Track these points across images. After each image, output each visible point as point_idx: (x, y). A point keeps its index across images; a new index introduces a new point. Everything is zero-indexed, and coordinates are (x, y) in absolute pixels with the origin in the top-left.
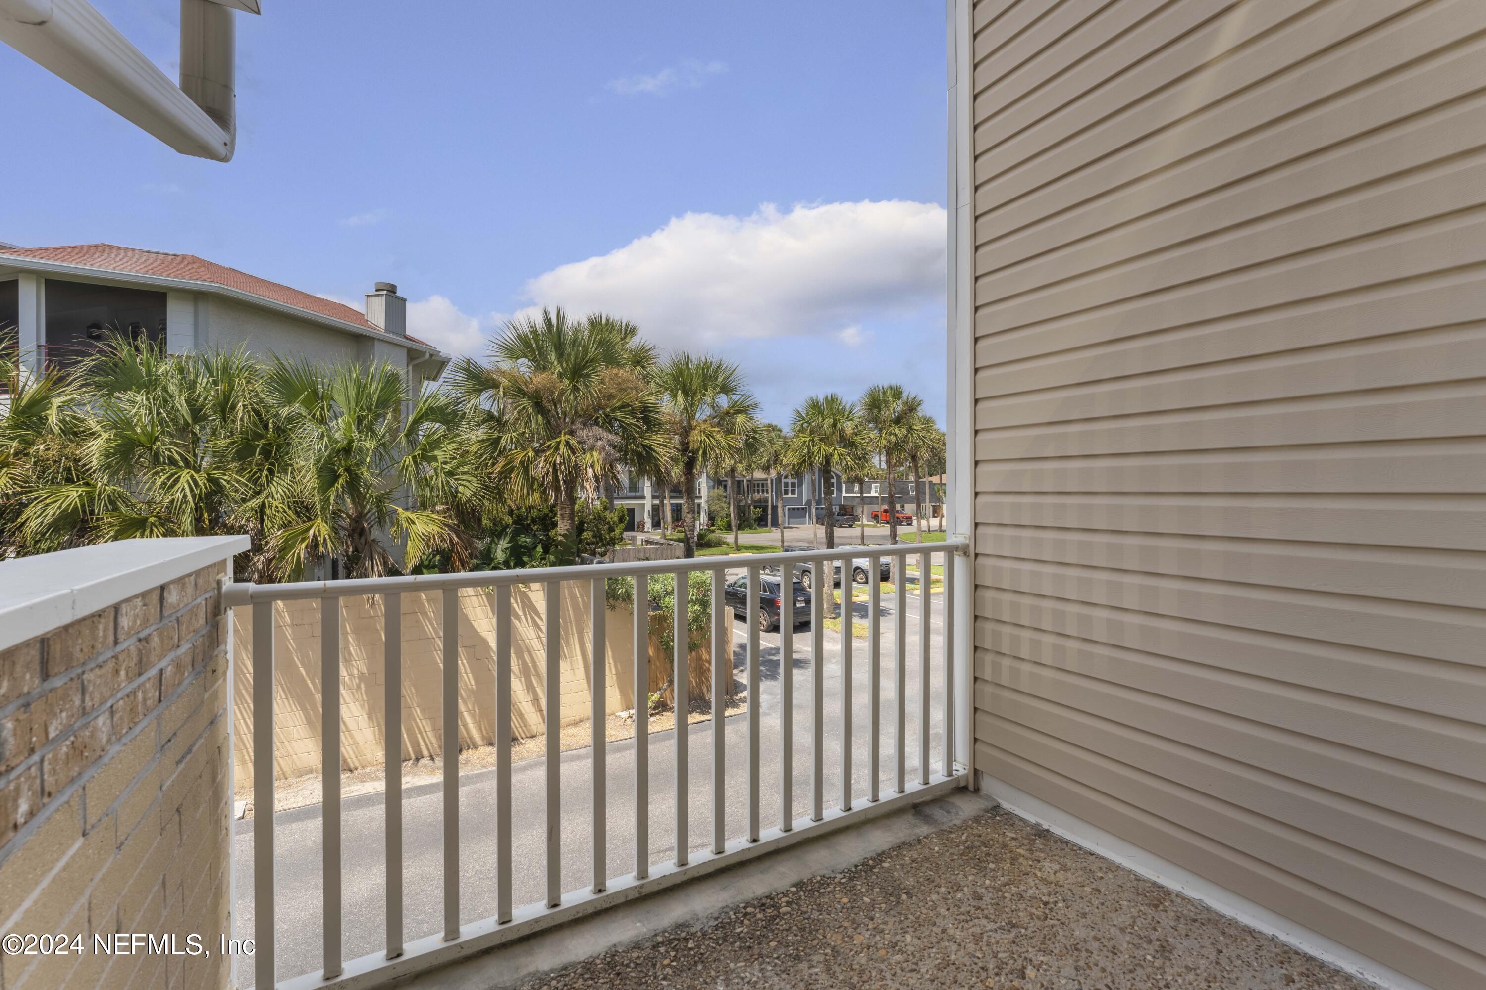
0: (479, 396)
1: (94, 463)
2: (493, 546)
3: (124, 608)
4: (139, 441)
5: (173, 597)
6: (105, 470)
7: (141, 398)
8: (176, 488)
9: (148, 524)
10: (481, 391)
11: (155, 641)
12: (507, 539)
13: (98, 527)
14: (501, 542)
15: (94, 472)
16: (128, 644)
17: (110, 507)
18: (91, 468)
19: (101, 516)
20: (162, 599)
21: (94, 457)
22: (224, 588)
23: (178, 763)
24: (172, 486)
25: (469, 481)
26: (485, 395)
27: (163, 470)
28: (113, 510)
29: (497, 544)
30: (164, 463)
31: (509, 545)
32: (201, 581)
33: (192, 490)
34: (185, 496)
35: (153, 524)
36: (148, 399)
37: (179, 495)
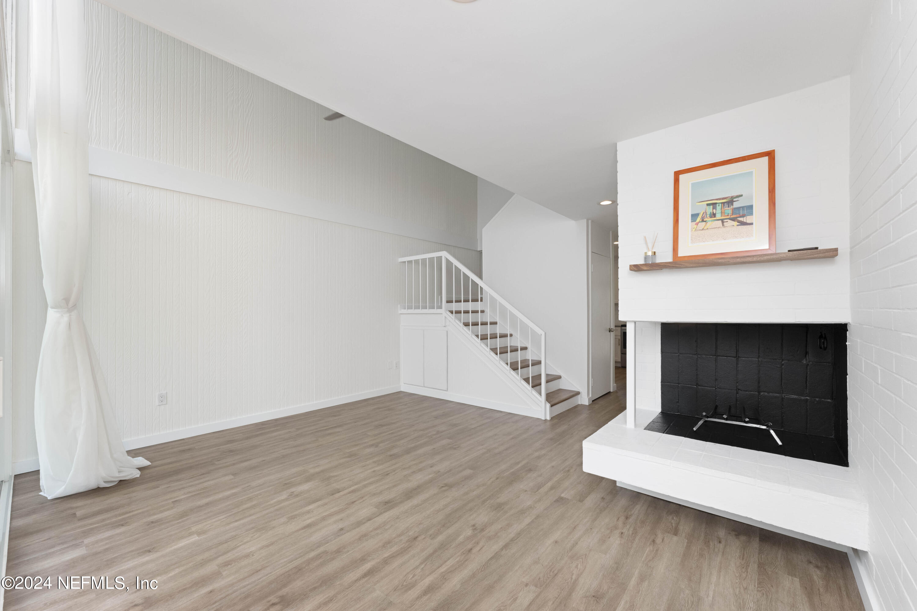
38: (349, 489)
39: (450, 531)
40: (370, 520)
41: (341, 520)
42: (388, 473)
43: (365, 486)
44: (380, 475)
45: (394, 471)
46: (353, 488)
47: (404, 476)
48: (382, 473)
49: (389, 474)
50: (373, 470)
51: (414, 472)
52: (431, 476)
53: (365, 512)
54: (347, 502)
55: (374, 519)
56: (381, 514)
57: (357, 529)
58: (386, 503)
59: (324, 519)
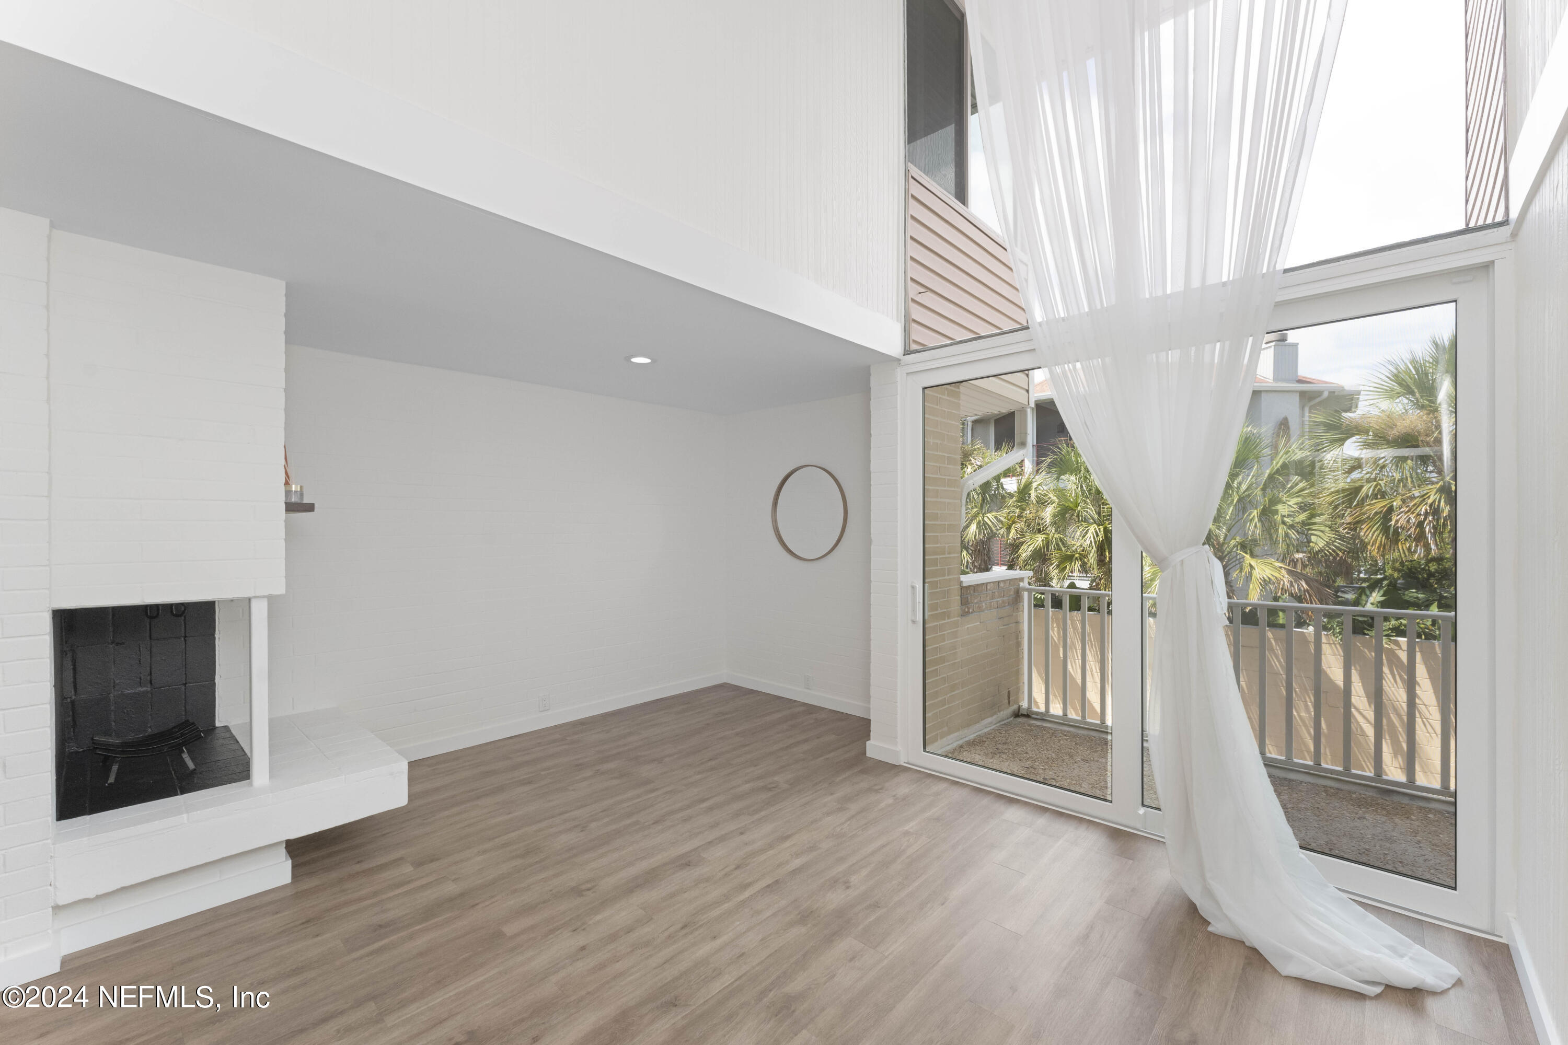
0: (1343, 445)
1: (1048, 521)
2: (1364, 597)
3: (988, 584)
4: (1070, 507)
5: (1002, 585)
6: (1053, 525)
7: (1073, 478)
8: (1086, 537)
9: (1074, 558)
10: (1344, 440)
11: (997, 593)
12: (1382, 592)
13: (1050, 559)
14: (1374, 594)
15: (1048, 527)
16: (990, 592)
17: (1056, 547)
18: (1046, 525)
19: (1052, 552)
20: (998, 584)
21: (1048, 518)
22: (1020, 586)
23: (1004, 625)
24: (1084, 536)
25: (1322, 532)
26: (1349, 442)
27: (1082, 525)
28: (1058, 550)
29: (1368, 597)
30: (1082, 521)
31: (1382, 599)
32: (1012, 583)
33: (1094, 538)
34: (1091, 542)
35: (1076, 558)
36: (1076, 479)
37: (1088, 542)
38: (752, 892)
39: (614, 827)
40: (710, 843)
41: (747, 844)
42: (684, 932)
43: (727, 897)
44: (701, 926)
45: (669, 937)
46: (747, 894)
47: (652, 919)
48: (697, 929)
49: (682, 928)
50: (719, 942)
51: (630, 930)
52: (599, 917)
53: (718, 852)
54: (748, 868)
55: (703, 843)
56: (695, 850)
57: (723, 833)
58: (688, 864)
59: (771, 846)
